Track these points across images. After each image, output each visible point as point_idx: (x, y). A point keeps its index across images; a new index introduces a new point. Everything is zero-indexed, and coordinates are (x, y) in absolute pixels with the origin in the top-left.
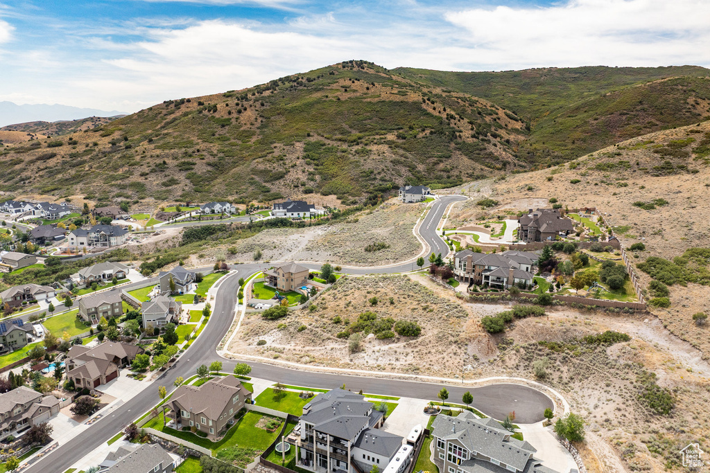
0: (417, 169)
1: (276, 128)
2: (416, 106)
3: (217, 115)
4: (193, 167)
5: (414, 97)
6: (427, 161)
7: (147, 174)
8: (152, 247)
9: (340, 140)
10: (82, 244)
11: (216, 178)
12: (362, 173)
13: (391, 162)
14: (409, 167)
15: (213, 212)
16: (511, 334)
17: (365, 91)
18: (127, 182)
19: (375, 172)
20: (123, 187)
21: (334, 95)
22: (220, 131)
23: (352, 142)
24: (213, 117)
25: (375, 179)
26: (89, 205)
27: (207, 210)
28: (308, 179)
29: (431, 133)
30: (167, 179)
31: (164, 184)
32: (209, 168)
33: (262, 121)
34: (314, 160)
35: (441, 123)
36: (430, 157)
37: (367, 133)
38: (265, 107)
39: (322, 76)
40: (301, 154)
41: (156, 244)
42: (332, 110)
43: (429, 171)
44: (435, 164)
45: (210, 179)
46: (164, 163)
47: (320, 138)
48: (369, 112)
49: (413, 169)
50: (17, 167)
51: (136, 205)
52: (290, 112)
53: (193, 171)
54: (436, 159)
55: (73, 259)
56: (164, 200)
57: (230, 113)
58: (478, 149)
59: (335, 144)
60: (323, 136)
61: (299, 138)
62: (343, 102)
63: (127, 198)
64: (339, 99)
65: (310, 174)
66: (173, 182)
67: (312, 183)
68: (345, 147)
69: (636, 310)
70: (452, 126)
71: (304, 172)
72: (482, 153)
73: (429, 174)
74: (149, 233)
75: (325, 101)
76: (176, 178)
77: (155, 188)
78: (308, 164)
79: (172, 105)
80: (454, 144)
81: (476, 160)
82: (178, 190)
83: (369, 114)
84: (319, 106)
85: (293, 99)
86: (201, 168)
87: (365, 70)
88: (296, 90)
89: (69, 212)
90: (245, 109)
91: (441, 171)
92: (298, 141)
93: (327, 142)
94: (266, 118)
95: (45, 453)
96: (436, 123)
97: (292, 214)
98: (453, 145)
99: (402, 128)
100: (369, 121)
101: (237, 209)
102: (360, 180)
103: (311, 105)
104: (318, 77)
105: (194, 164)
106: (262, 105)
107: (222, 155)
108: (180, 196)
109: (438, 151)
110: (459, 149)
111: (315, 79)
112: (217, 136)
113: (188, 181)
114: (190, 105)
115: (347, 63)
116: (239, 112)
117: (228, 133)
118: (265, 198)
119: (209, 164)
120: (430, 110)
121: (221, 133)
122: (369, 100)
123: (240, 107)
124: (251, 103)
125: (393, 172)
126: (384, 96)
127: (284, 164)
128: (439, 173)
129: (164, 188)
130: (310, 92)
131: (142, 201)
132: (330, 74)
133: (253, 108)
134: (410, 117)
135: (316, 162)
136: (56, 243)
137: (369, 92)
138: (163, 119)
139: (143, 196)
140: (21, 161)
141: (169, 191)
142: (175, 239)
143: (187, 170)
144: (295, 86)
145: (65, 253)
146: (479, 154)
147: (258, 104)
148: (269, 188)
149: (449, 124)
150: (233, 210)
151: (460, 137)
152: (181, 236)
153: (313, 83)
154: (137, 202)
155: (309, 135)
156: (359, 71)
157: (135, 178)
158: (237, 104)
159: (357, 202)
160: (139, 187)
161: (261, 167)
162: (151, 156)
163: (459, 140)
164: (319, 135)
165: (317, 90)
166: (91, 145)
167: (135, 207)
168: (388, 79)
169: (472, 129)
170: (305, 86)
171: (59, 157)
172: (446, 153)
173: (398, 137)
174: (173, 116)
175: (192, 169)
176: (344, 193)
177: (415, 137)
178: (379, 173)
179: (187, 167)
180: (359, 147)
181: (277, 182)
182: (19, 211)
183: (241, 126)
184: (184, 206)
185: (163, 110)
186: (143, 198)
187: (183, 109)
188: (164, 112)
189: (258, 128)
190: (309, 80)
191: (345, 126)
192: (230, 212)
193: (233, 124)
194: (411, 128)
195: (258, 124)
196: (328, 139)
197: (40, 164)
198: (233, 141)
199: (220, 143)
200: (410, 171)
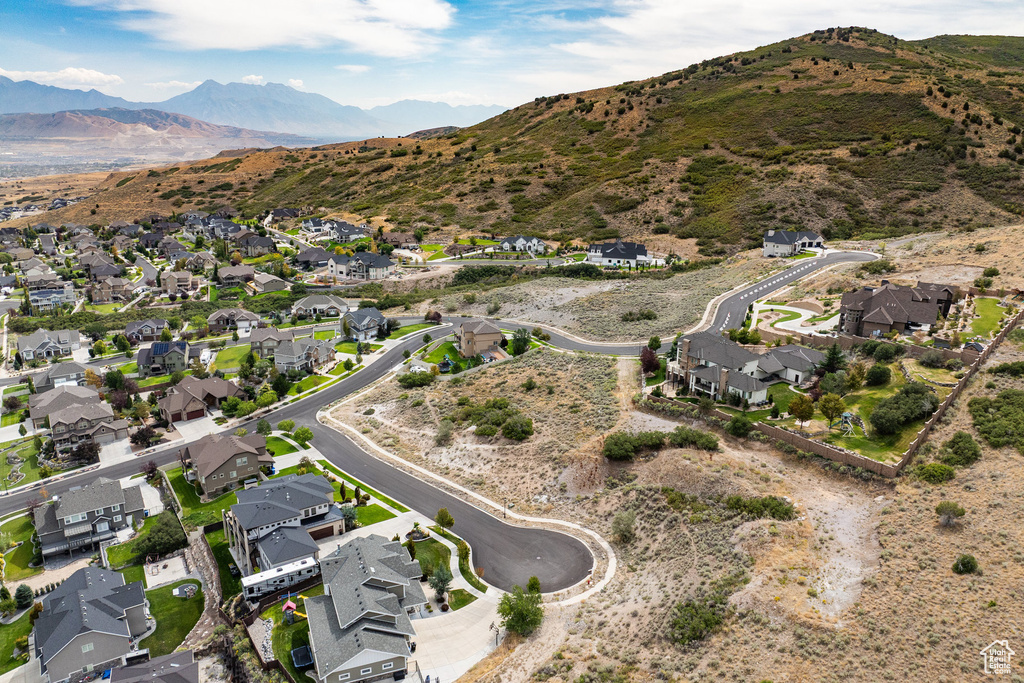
0: (862, 208)
1: (664, 136)
2: (912, 102)
3: (589, 117)
4: (525, 187)
5: (915, 84)
6: (889, 195)
7: (466, 194)
8: (409, 286)
9: (753, 156)
10: (341, 273)
11: (550, 204)
12: (754, 207)
13: (816, 192)
14: (847, 202)
15: (514, 249)
16: (640, 468)
17: (831, 77)
18: (439, 203)
19: (778, 207)
20: (431, 209)
21: (773, 85)
22: (586, 140)
23: (770, 159)
24: (583, 120)
25: (773, 218)
26: (385, 230)
27: (506, 246)
28: (671, 213)
29: (919, 147)
30: (487, 201)
31: (480, 209)
32: (546, 191)
33: (648, 126)
34: (696, 184)
35: (948, 130)
36: (897, 188)
37: (804, 146)
38: (661, 105)
39: (770, 55)
40: (677, 176)
41: (417, 282)
42: (760, 109)
43: (884, 212)
44: (902, 200)
45: (539, 205)
46: (492, 181)
47: (722, 152)
48: (821, 111)
49: (855, 206)
50: (351, 180)
51: (435, 233)
52: (696, 111)
53: (522, 194)
54: (906, 192)
55: (320, 290)
56: (469, 229)
57: (607, 114)
58: (1001, 178)
59: (742, 161)
60: (728, 149)
61: (687, 151)
62: (782, 96)
63: (430, 223)
64: (778, 91)
65: (679, 205)
66: (492, 206)
67: (674, 219)
68: (755, 166)
69: (875, 476)
70: (967, 135)
71: (669, 202)
72: (1011, 184)
73: (884, 217)
74: (419, 268)
75: (754, 95)
76: (497, 201)
77: (467, 213)
78: (684, 190)
79: (543, 104)
80: (954, 168)
81: (989, 198)
82: (491, 217)
83: (819, 115)
84: (743, 102)
85: (710, 91)
86: (535, 189)
87: (850, 43)
88: (717, 78)
89: (362, 236)
90: (631, 108)
91: (907, 213)
92: (685, 156)
93: (730, 157)
94: (657, 121)
95: (83, 471)
96: (938, 129)
97: (610, 261)
98: (952, 169)
99: (869, 139)
100: (817, 126)
101: (546, 249)
102: (748, 218)
103: (731, 100)
104: (762, 57)
105: (528, 184)
106: (659, 101)
107: (571, 173)
108: (492, 226)
109: (917, 179)
110: (962, 177)
111: (754, 61)
112: (578, 146)
113: (510, 206)
114: (566, 103)
115: (823, 32)
116: (621, 112)
117: (594, 142)
118: (595, 235)
119: (547, 185)
120: (936, 109)
121: (585, 142)
122: (828, 92)
123: (625, 105)
124: (643, 99)
125: (811, 210)
126: (859, 86)
127: (646, 189)
128: (903, 216)
129: (477, 214)
130: (738, 81)
131: (445, 228)
132: (784, 51)
133: (643, 106)
134: (893, 119)
135: (697, 188)
136: (319, 269)
137: (837, 78)
138: (526, 122)
139: (447, 222)
140: (357, 173)
141: (482, 218)
142: (443, 280)
143: (516, 191)
144: (718, 72)
145: (320, 281)
146: (1000, 187)
147: (652, 102)
148: (606, 223)
149: (962, 133)
150: (541, 249)
151: (973, 155)
152: (453, 275)
153: (748, 66)
154: (438, 229)
155: (706, 147)
156: (838, 44)
157: (451, 200)
158: (622, 101)
159: (725, 252)
160: (449, 211)
161: (611, 192)
162: (482, 172)
163: (969, 161)
164: (724, 146)
165: (750, 77)
166: (435, 155)
167: (433, 235)
168: (888, 56)
169: (1010, 142)
170: (734, 72)
171: (395, 169)
172: (932, 182)
173: (854, 153)
174: (540, 118)
175: (522, 190)
176: (713, 237)
177: (885, 153)
178: (783, 210)
179: (518, 187)
180: (777, 168)
181: (622, 215)
182: (319, 230)
183: (616, 133)
184: (488, 239)
185: (530, 111)
186: (446, 225)
187: (556, 108)
188: (531, 113)
189: (638, 136)
190: (745, 62)
191: (772, 133)
192: (537, 251)
193: (607, 129)
194: (886, 138)
195: (641, 131)
196: (735, 153)
197: (373, 178)
198: (596, 153)
199: (578, 156)
200: (846, 209)
